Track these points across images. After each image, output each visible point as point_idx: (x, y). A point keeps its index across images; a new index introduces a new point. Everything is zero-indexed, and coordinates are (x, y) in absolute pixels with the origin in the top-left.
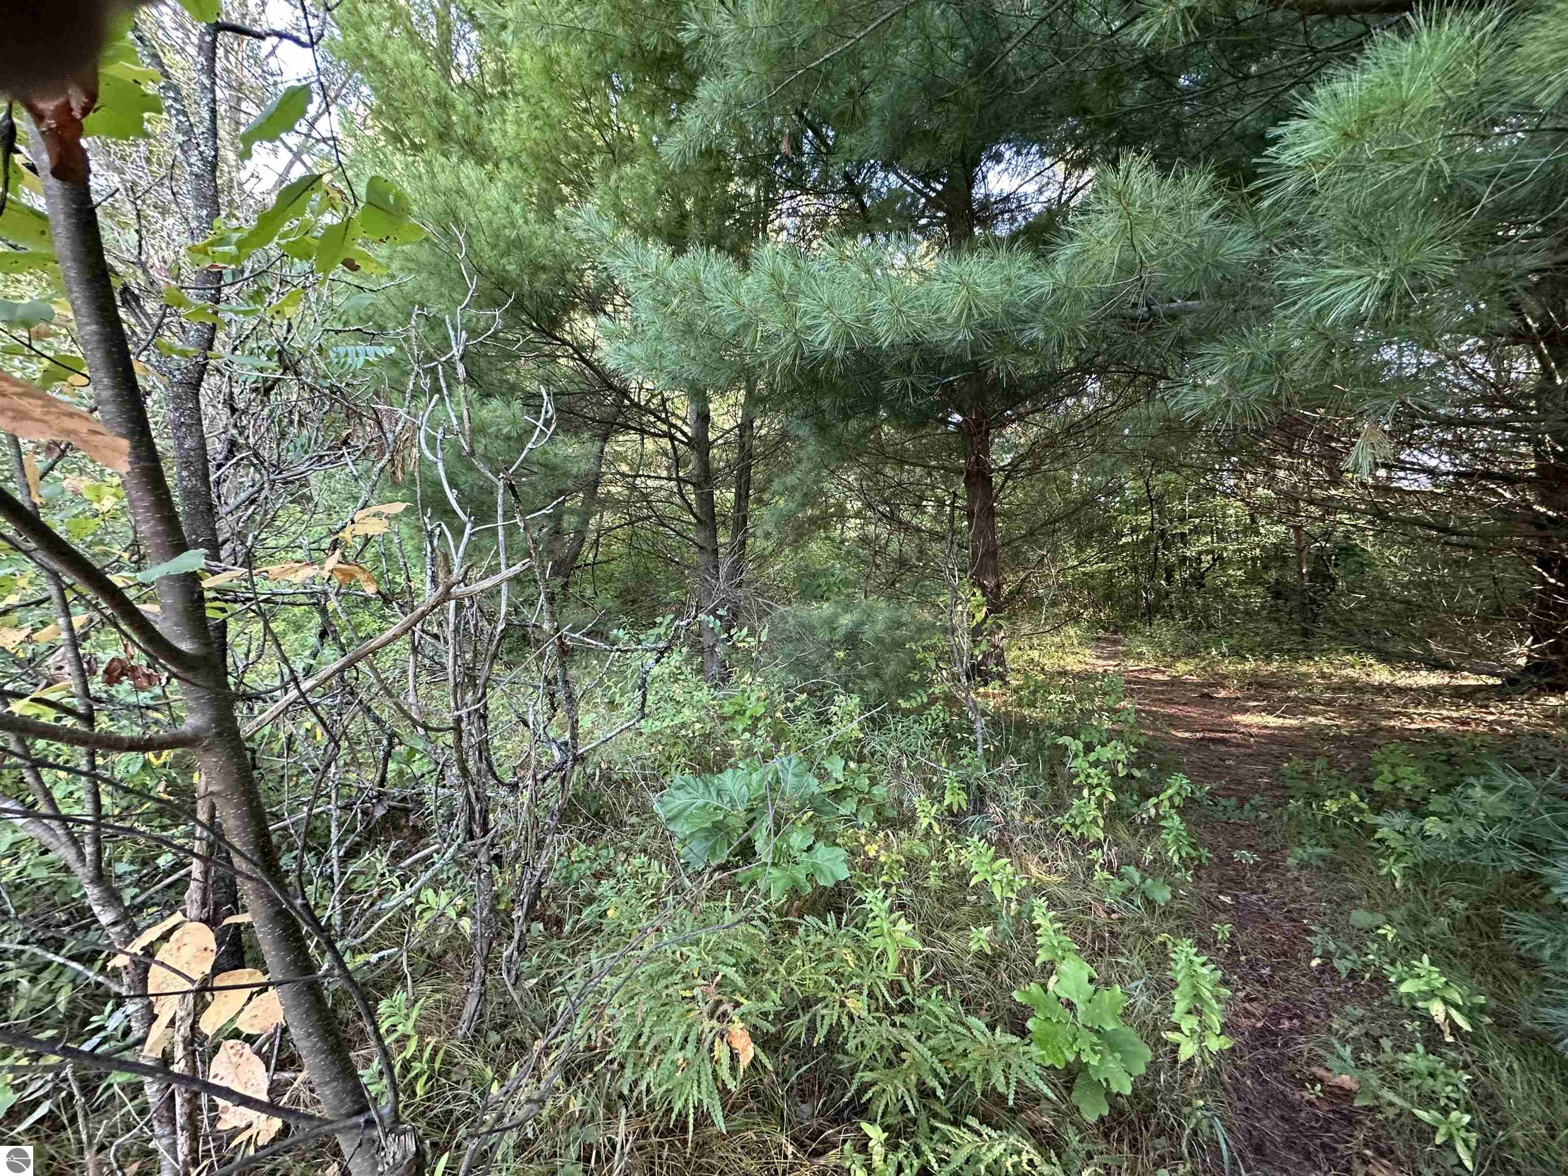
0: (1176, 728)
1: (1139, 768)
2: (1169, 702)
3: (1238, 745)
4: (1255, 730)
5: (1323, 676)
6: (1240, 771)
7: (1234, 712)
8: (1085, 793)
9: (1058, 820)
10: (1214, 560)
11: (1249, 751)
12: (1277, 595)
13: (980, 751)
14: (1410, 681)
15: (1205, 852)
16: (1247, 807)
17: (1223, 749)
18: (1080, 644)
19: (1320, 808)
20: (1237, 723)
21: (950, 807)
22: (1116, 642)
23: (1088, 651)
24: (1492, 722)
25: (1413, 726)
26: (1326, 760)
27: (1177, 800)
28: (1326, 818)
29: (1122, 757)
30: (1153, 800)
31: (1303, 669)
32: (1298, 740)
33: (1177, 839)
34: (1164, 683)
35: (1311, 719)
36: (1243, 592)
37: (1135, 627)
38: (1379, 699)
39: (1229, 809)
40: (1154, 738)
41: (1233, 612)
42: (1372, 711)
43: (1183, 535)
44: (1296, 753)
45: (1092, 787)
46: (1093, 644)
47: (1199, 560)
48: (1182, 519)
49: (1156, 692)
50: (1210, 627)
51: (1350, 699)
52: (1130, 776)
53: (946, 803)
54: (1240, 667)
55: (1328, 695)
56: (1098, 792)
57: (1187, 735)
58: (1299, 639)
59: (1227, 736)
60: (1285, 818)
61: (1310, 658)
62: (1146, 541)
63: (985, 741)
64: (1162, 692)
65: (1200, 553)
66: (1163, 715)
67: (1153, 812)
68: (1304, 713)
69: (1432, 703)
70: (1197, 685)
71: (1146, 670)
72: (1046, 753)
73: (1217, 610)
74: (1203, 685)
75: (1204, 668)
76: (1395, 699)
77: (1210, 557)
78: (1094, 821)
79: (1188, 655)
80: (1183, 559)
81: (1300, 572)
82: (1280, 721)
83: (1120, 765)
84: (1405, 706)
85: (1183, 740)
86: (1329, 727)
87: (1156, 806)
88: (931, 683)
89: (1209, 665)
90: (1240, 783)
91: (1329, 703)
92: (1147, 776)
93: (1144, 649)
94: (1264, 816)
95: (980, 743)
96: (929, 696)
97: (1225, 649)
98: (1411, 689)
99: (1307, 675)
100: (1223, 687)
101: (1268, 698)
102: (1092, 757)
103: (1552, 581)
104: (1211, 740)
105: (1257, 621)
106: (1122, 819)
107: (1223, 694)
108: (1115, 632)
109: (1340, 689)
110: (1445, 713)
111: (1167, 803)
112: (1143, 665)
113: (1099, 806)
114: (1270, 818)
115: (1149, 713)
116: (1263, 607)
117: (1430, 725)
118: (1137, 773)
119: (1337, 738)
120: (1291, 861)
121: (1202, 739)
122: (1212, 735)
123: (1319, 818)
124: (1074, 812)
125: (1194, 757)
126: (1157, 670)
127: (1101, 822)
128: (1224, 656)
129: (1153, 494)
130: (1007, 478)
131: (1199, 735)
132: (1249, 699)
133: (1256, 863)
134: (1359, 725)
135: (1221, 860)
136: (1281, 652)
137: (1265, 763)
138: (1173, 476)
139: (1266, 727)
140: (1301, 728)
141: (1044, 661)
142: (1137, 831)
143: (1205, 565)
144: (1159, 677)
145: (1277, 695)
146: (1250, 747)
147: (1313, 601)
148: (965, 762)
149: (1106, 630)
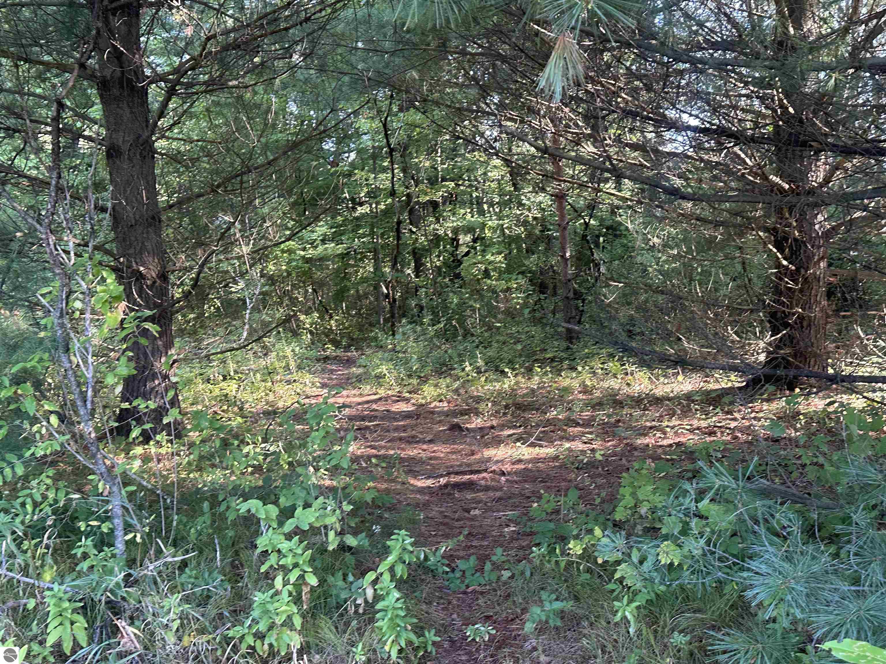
0: (415, 474)
1: (355, 533)
2: (412, 441)
3: (487, 488)
4: (507, 468)
5: (585, 390)
6: (488, 522)
7: (487, 446)
8: (278, 582)
9: (235, 632)
10: (475, 241)
11: (498, 494)
12: (542, 288)
13: (120, 546)
14: (667, 389)
15: (431, 636)
16: (488, 566)
17: (469, 496)
18: (299, 368)
19: (563, 553)
20: (489, 460)
21: (58, 645)
22: (350, 362)
23: (308, 378)
24: (733, 430)
25: (665, 442)
26: (577, 493)
27: (400, 570)
28: (570, 564)
29: (332, 520)
30: (371, 576)
31: (566, 383)
32: (552, 473)
33: (393, 626)
34: (408, 415)
35: (567, 445)
36: (503, 284)
37: (376, 339)
38: (637, 413)
39: (468, 574)
40: (387, 491)
41: (492, 311)
42: (630, 428)
43: (434, 205)
44: (548, 489)
45: (285, 570)
46: (318, 366)
47: (455, 240)
48: (433, 182)
49: (397, 429)
50: (467, 334)
51: (609, 416)
52: (343, 548)
53: (51, 640)
54: (498, 386)
55: (587, 414)
56: (293, 577)
57: (429, 482)
58: (564, 344)
59: (474, 477)
60: (528, 574)
61: (573, 369)
62: (388, 212)
63: (128, 528)
64: (404, 429)
65: (456, 231)
66: (402, 460)
67: (370, 593)
68: (561, 438)
69: (686, 412)
70: (447, 414)
71: (386, 398)
72: (231, 533)
73: (474, 310)
74: (453, 414)
75: (456, 391)
76: (653, 413)
77: (468, 238)
78: (288, 623)
79: (440, 373)
80: (437, 239)
81: (563, 257)
82: (537, 452)
83: (331, 534)
84: (660, 419)
85: (421, 490)
86: (583, 452)
87: (375, 582)
88: (29, 441)
89: (463, 385)
90: (485, 536)
91: (587, 423)
92: (366, 543)
93: (384, 369)
94: (506, 574)
95: (119, 533)
96: (26, 464)
97: (480, 363)
98: (669, 399)
99: (567, 390)
100: (477, 413)
101: (525, 424)
102: (289, 525)
103: (785, 263)
104: (457, 486)
105: (518, 324)
106: (329, 614)
107: (476, 422)
108: (347, 348)
109: (599, 405)
110: (696, 423)
111: (387, 577)
112: (382, 392)
113: (297, 600)
114: (512, 577)
115: (384, 458)
116: (525, 305)
117: (682, 439)
118: (351, 541)
119: (592, 464)
120: (529, 627)
121: (446, 486)
122: (458, 479)
123: (563, 565)
124: (256, 613)
125: (435, 511)
126: (400, 399)
127: (297, 621)
128: (479, 372)
129: (393, 141)
130: (171, 93)
131: (443, 481)
132: (502, 427)
133: (492, 638)
134: (615, 446)
135: (452, 642)
136: (543, 363)
137: (514, 507)
138: (418, 117)
139: (520, 461)
140: (556, 458)
141: (245, 396)
142: (347, 624)
143: (464, 249)
144: (403, 407)
145: (534, 417)
146: (500, 489)
147: (578, 295)
148: (85, 565)
149: (336, 344)
